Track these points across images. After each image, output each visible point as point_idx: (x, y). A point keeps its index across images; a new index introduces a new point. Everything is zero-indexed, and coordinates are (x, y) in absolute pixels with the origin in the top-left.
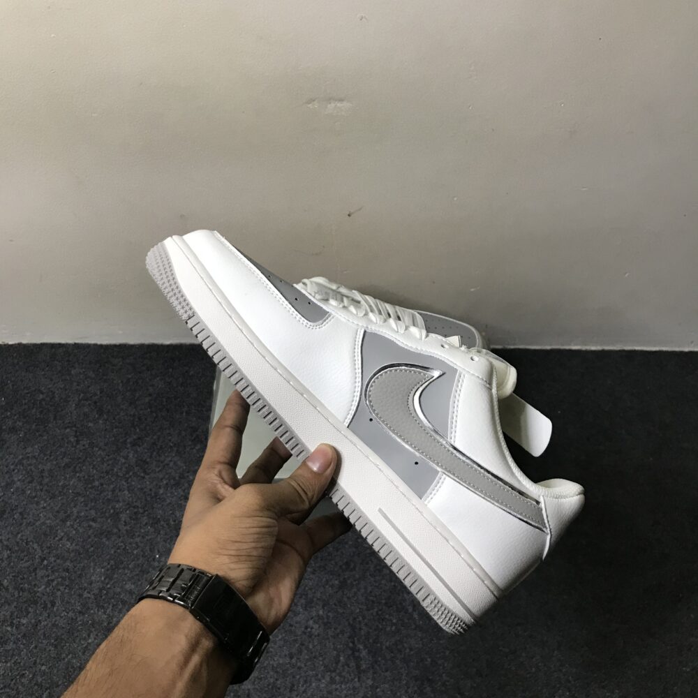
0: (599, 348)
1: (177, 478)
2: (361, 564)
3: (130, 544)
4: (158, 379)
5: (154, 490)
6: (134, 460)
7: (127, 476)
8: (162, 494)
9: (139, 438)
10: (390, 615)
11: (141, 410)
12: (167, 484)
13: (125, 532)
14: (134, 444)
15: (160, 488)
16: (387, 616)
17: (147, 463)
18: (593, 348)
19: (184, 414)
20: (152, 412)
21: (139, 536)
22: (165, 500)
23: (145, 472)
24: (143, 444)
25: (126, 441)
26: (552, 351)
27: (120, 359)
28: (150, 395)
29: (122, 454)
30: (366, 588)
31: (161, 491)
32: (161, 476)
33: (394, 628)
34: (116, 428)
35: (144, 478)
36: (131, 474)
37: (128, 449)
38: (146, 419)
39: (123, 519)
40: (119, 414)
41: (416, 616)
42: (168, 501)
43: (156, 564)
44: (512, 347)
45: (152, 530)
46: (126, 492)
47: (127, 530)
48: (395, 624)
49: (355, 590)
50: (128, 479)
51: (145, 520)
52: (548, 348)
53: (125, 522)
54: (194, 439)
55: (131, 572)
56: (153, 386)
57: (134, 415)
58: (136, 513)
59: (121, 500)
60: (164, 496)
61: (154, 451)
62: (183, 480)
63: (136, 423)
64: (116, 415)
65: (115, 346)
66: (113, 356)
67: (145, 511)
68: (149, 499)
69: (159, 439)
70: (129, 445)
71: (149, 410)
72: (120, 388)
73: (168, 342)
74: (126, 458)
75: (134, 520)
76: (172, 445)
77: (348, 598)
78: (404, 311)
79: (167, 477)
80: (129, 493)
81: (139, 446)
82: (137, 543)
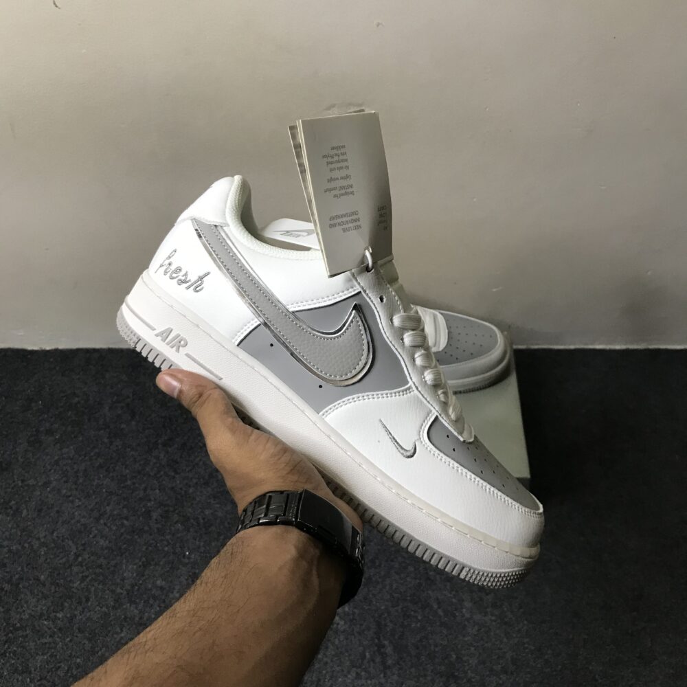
1: (207, 477)
2: (387, 561)
3: (162, 540)
5: (184, 489)
6: (165, 460)
7: (158, 476)
8: (192, 493)
9: (170, 439)
10: (415, 612)
12: (196, 483)
13: (156, 531)
14: (164, 445)
15: (190, 486)
16: (412, 613)
17: (177, 463)
18: (618, 347)
21: (169, 533)
22: (194, 499)
23: (176, 473)
24: (174, 445)
25: (157, 441)
26: (575, 350)
29: (153, 454)
30: (391, 585)
31: (191, 490)
32: (191, 476)
33: (418, 625)
34: (148, 429)
35: (174, 477)
36: (162, 473)
37: (159, 449)
38: (177, 421)
39: (154, 517)
40: (150, 416)
41: (440, 612)
42: (198, 499)
43: (186, 561)
44: (536, 347)
45: (182, 528)
46: (157, 491)
47: (158, 529)
48: (420, 621)
49: (379, 586)
51: (176, 517)
52: (572, 347)
53: (156, 520)
55: (162, 568)
57: (165, 417)
58: (166, 511)
59: (153, 499)
60: (194, 495)
61: (184, 451)
63: (167, 424)
64: (148, 417)
67: (175, 510)
68: (179, 497)
70: (160, 446)
71: (179, 412)
74: (157, 458)
75: (165, 518)
77: (373, 595)
78: (425, 311)
79: (197, 476)
80: (160, 492)
81: (170, 447)
82: (167, 541)
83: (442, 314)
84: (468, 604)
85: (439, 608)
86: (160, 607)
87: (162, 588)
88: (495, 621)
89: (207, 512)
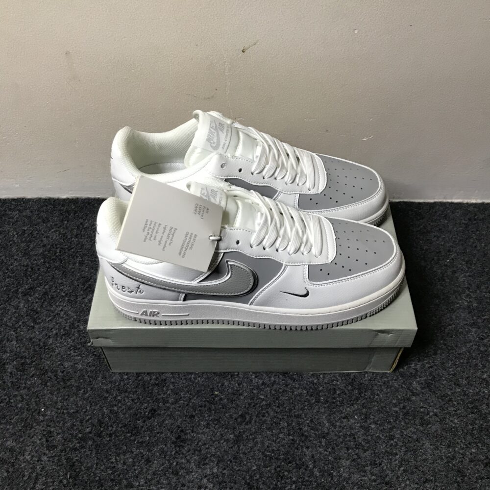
0: (479, 201)
1: (67, 328)
2: (257, 416)
3: (15, 396)
4: (53, 230)
5: (43, 340)
6: (25, 310)
7: (17, 326)
8: (51, 344)
9: (31, 288)
10: (289, 471)
11: (35, 260)
12: (57, 334)
13: (10, 385)
14: (25, 294)
15: (49, 337)
16: (286, 473)
17: (37, 313)
18: (474, 201)
19: (77, 265)
20: (44, 262)
21: (25, 388)
22: (53, 351)
23: (35, 322)
24: (34, 293)
25: (17, 290)
26: (435, 203)
27: (17, 212)
28: (44, 246)
29: (12, 304)
30: (263, 443)
31: (51, 341)
32: (51, 326)
33: (294, 486)
34: (8, 278)
35: (33, 327)
36: (20, 323)
37: (19, 299)
38: (39, 269)
39: (9, 370)
40: (12, 264)
41: (317, 472)
42: (57, 351)
43: (41, 418)
44: (397, 201)
45: (39, 382)
46: (14, 342)
47: (12, 383)
48: (295, 482)
49: (251, 444)
50: (17, 329)
51: (32, 371)
52: (432, 201)
53: (11, 373)
54: (86, 289)
55: (14, 427)
56: (47, 237)
57: (27, 265)
58: (23, 364)
59: (8, 351)
60: (54, 346)
61: (45, 300)
62: (73, 330)
63: (29, 273)
64: (9, 266)
65: (13, 200)
66: (10, 210)
67: (32, 362)
68: (37, 348)
69: (50, 288)
70: (20, 295)
71: (42, 260)
72: (15, 239)
73: (64, 197)
74: (17, 307)
75: (20, 371)
76: (63, 294)
77: (245, 453)
79: (57, 327)
80: (17, 343)
81: (31, 296)
82: (22, 396)
83: (319, 156)
84: (345, 463)
85: (314, 467)
86: (8, 472)
87: (12, 450)
88: (375, 481)
89: (66, 364)
